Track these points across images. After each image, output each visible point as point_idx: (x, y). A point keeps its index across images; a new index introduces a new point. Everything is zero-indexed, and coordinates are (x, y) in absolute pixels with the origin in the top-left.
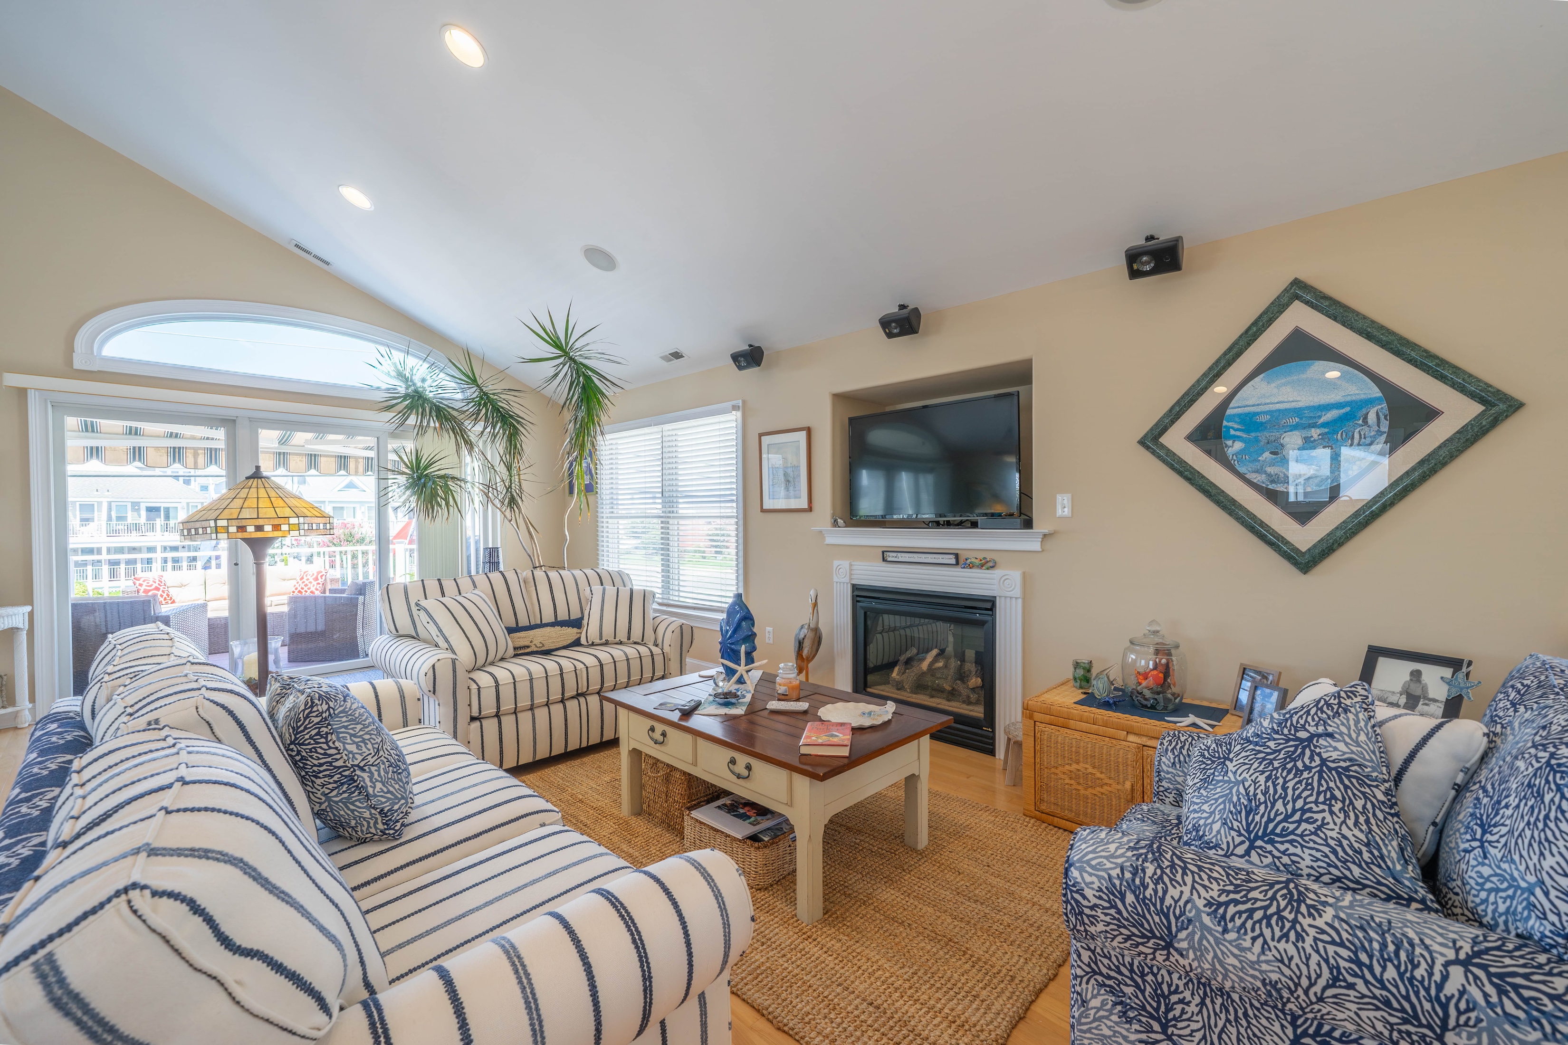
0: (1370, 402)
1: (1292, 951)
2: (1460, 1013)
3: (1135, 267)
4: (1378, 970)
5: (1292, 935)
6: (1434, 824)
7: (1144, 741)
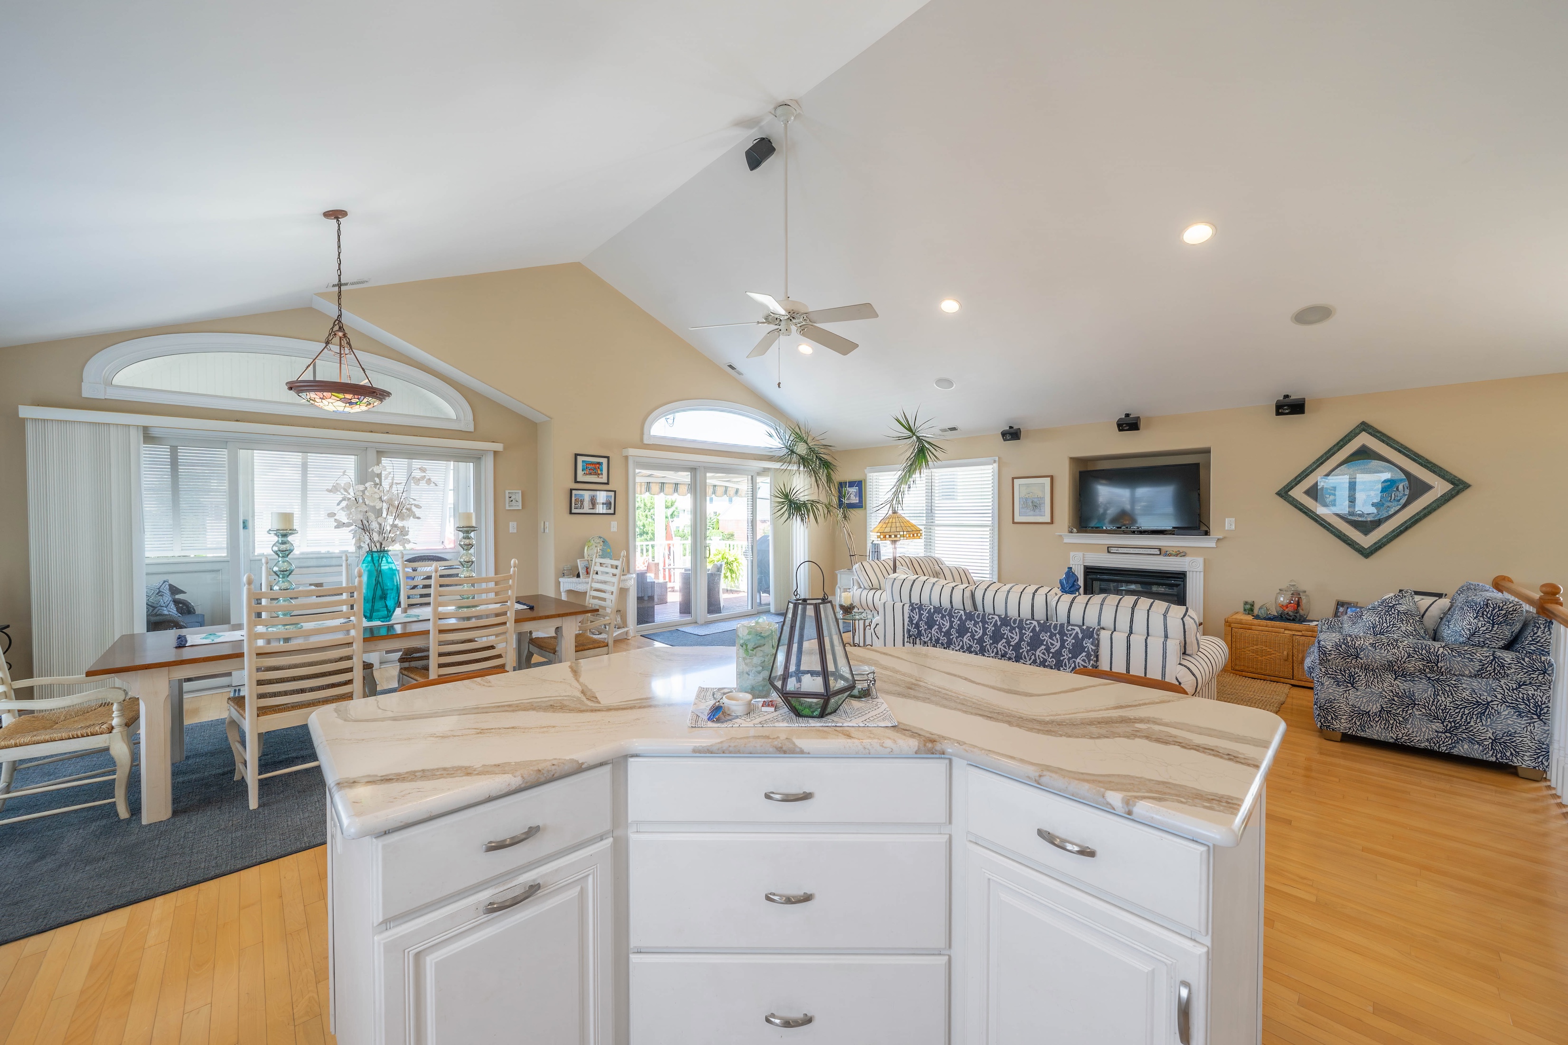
0: (1401, 480)
1: (1396, 651)
2: (1442, 657)
3: (1280, 411)
4: (1420, 652)
5: (1396, 648)
6: (1434, 630)
7: (1294, 633)
